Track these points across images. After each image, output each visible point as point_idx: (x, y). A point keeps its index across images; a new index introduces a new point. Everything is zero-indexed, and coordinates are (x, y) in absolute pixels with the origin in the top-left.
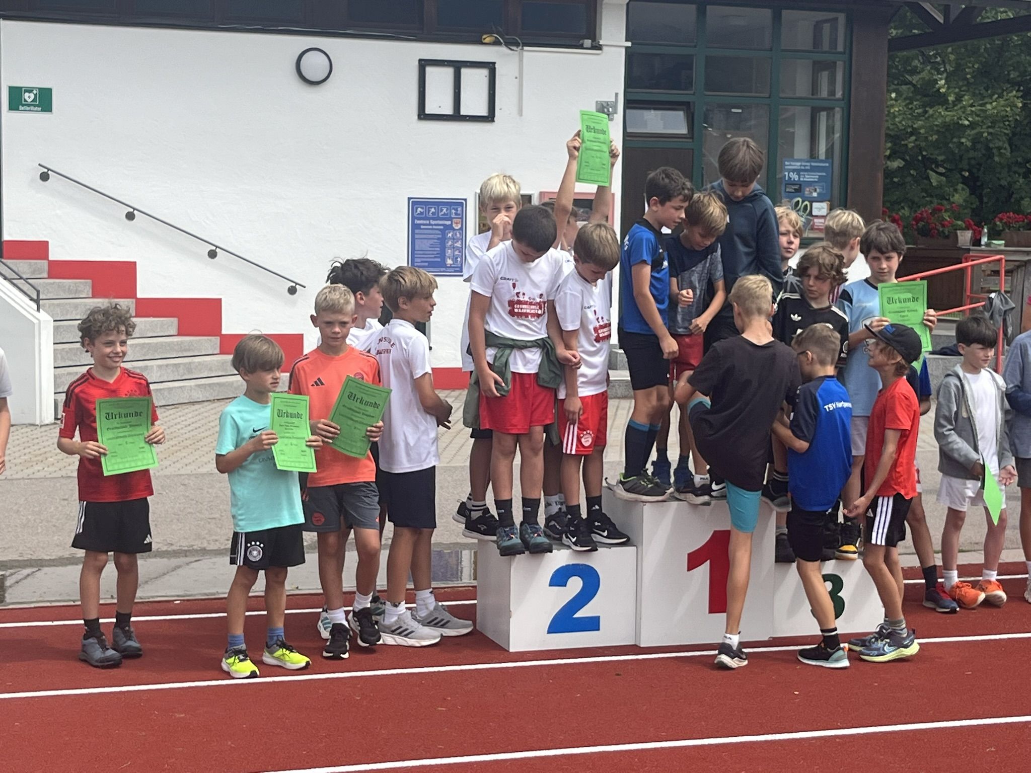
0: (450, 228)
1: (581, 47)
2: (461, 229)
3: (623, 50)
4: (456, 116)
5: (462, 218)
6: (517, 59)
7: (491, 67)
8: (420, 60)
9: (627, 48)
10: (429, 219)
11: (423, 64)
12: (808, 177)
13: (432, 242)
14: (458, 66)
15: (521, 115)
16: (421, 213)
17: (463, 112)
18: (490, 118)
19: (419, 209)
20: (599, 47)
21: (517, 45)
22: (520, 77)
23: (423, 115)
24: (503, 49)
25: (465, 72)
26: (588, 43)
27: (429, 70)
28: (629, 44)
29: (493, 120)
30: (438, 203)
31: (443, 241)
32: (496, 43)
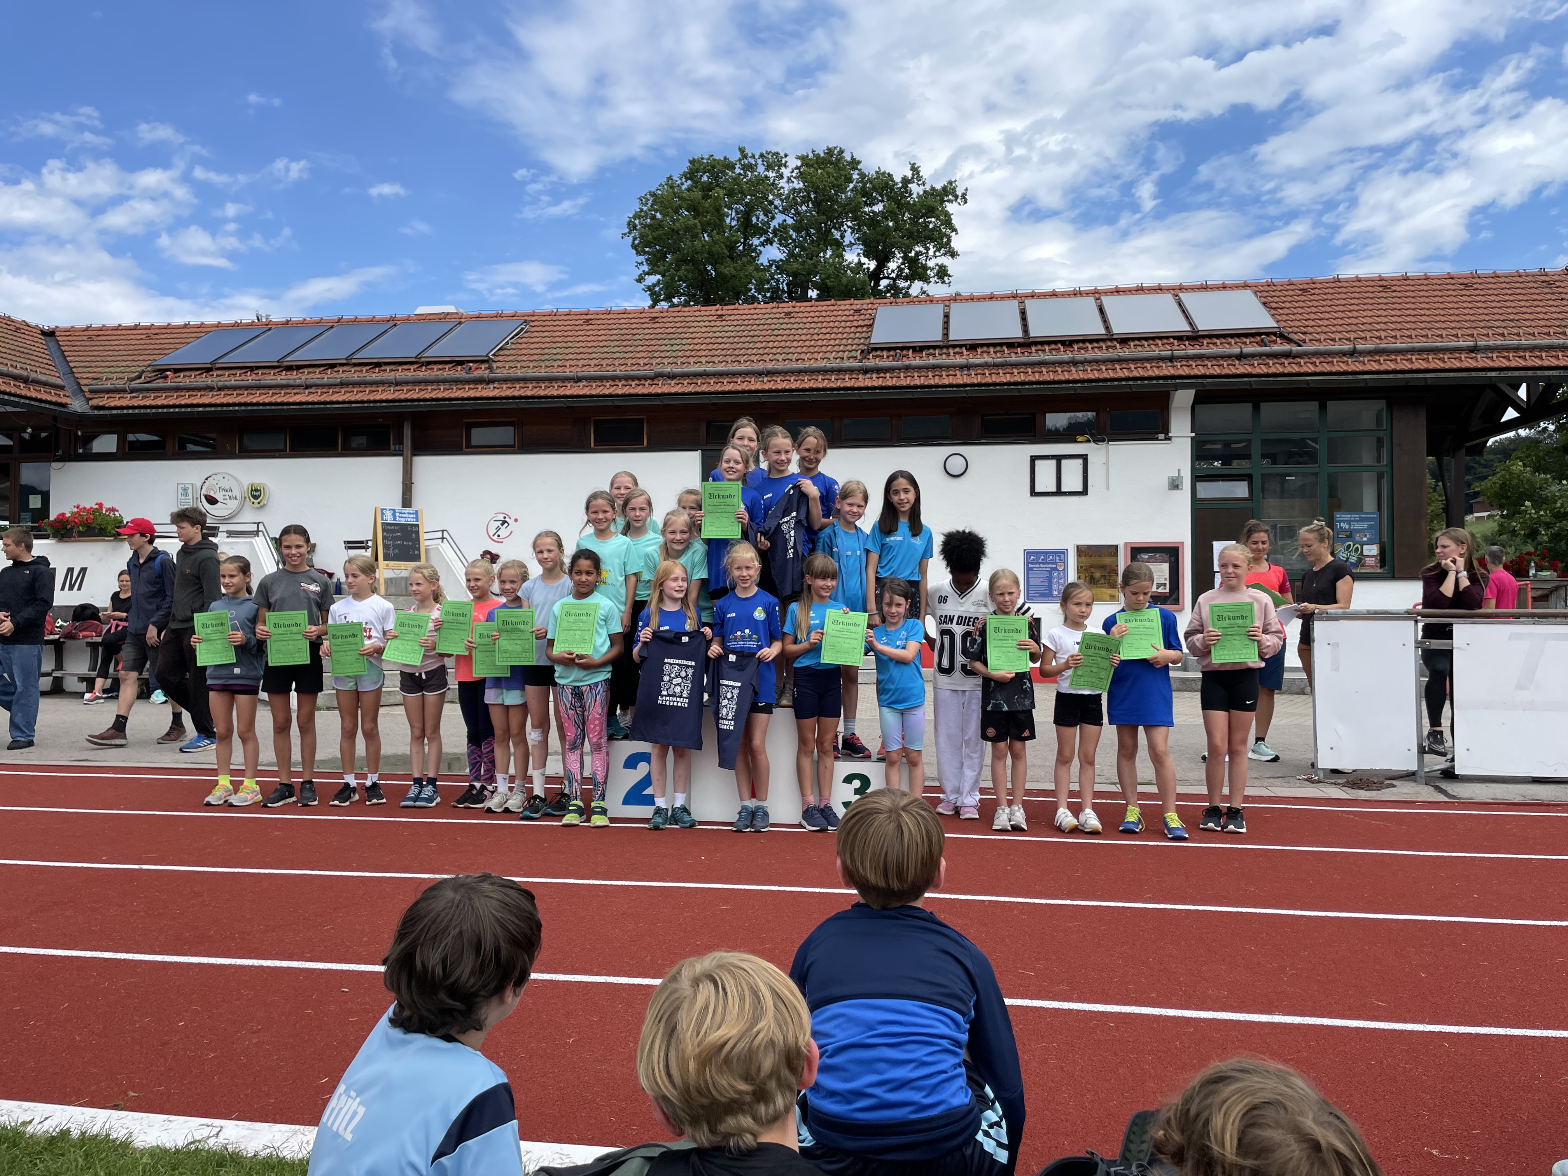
0: (1056, 569)
1: (1157, 439)
2: (1064, 570)
3: (1190, 439)
4: (1059, 492)
5: (1065, 562)
6: (1103, 452)
7: (1084, 458)
8: (1031, 457)
9: (1192, 438)
10: (1039, 563)
11: (1033, 459)
12: (1358, 526)
13: (1042, 579)
14: (1059, 458)
15: (1108, 489)
16: (1034, 560)
17: (1063, 490)
18: (1084, 492)
19: (1032, 557)
20: (1169, 439)
21: (1104, 441)
22: (1107, 464)
23: (1034, 493)
24: (1092, 445)
25: (1064, 462)
26: (1161, 436)
27: (1037, 462)
28: (1193, 435)
29: (1086, 494)
30: (1046, 553)
31: (1050, 579)
32: (1088, 441)
